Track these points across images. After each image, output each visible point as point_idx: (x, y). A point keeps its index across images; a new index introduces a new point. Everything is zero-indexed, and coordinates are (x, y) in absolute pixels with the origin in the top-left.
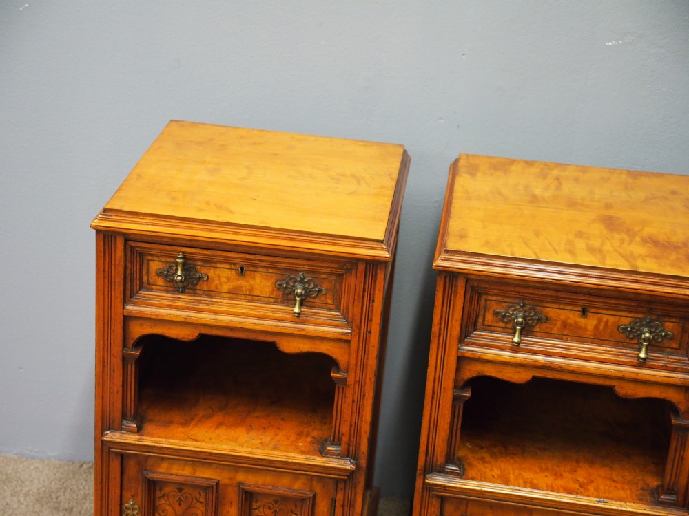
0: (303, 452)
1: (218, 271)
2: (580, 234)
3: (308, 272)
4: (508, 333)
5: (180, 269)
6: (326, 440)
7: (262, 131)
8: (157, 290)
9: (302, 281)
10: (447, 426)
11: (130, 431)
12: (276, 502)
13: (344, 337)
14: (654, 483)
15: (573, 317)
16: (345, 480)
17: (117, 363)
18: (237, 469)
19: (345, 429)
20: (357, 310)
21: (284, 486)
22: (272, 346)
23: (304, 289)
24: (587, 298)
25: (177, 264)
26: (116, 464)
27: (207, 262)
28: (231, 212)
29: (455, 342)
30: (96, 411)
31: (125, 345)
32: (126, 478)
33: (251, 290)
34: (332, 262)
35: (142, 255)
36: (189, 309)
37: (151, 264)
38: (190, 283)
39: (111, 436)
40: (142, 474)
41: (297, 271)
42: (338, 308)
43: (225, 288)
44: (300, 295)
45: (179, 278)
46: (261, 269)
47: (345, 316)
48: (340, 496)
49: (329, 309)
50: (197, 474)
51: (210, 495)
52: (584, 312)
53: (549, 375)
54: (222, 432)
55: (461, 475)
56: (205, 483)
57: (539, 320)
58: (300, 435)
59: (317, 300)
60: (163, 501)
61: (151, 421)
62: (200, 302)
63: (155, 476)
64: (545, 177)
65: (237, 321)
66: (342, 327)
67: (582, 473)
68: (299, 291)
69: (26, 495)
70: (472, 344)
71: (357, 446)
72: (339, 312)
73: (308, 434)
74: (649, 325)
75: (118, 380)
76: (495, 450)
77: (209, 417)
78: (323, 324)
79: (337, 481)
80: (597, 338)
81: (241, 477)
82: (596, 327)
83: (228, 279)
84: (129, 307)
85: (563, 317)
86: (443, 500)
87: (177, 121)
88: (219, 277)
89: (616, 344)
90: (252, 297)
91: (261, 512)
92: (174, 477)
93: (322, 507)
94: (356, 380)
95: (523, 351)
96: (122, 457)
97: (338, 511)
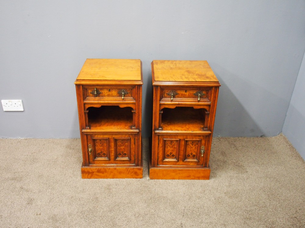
0: (127, 129)
1: (104, 91)
2: (183, 75)
3: (124, 89)
4: (170, 98)
5: (95, 91)
6: (132, 126)
7: (108, 59)
8: (91, 97)
9: (123, 91)
10: (158, 120)
11: (88, 129)
12: (122, 141)
13: (134, 103)
14: (202, 126)
15: (183, 92)
16: (137, 134)
17: (83, 114)
18: (113, 135)
19: (136, 123)
20: (136, 96)
21: (123, 137)
22: (118, 107)
23: (124, 93)
24: (186, 88)
25: (95, 90)
26: (85, 137)
27: (101, 89)
28: (106, 77)
29: (159, 101)
30: (80, 126)
31: (85, 110)
32: (88, 139)
33: (112, 94)
34: (130, 86)
35: (86, 89)
36: (98, 100)
37: (89, 91)
38: (98, 94)
39: (83, 131)
40: (92, 138)
41: (122, 89)
42: (132, 97)
43: (106, 94)
44: (124, 94)
45: (96, 93)
46: (114, 90)
47: (134, 98)
48: (136, 138)
49: (130, 97)
50: (104, 137)
51: (107, 141)
52: (186, 91)
53: (179, 106)
54: (108, 127)
55: (162, 130)
56: (106, 138)
57: (176, 94)
58: (126, 126)
59: (127, 95)
60: (97, 144)
61: (92, 126)
62: (101, 98)
63: (94, 138)
64: (172, 63)
65: (110, 102)
66: (133, 100)
67: (187, 126)
68: (123, 93)
69: (63, 147)
70: (162, 101)
71: (139, 126)
73: (127, 125)
74: (200, 93)
75: (84, 118)
76: (168, 124)
77: (105, 124)
78: (129, 100)
79: (135, 134)
80: (189, 97)
81: (114, 136)
82: (189, 94)
83: (107, 92)
84: (85, 101)
85: (181, 93)
86: (159, 136)
87: (88, 59)
89: (193, 97)
90: (112, 96)
91: (119, 143)
92: (99, 138)
93: (132, 141)
94: (137, 112)
95: (174, 101)
96: (87, 135)
97: (136, 141)
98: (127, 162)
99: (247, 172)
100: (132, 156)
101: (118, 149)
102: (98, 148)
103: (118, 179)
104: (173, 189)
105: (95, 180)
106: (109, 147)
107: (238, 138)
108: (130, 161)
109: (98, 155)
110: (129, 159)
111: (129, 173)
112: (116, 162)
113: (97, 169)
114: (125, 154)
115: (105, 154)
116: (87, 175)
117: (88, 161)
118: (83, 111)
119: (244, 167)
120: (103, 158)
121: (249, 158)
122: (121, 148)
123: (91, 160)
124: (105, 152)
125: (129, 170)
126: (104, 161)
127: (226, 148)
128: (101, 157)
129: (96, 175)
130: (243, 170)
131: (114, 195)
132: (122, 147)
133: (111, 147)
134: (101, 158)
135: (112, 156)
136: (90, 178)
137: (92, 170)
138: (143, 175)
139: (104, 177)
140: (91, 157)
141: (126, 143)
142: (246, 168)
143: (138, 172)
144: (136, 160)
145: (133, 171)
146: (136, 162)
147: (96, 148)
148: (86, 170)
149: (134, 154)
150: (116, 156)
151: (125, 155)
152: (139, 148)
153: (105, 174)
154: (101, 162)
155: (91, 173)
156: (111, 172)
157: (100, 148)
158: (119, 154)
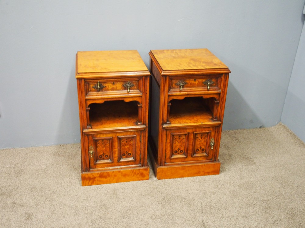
0: (132, 126)
1: (108, 84)
2: (189, 63)
3: (130, 81)
4: (178, 88)
6: (137, 122)
7: (101, 51)
8: (93, 92)
9: (129, 84)
10: (167, 113)
11: (89, 128)
12: (127, 139)
13: (141, 96)
14: (211, 117)
15: (192, 81)
16: (143, 130)
17: (85, 112)
18: (116, 133)
19: (143, 118)
20: (143, 88)
21: (128, 135)
22: (123, 101)
23: (130, 85)
24: (195, 77)
25: (98, 84)
26: (86, 138)
27: (105, 82)
28: (109, 69)
29: (167, 92)
30: (80, 125)
31: (86, 107)
32: (89, 140)
34: (136, 77)
35: (88, 83)
36: (101, 95)
37: (91, 85)
38: (102, 89)
39: (85, 131)
40: (93, 139)
41: (127, 81)
42: (138, 89)
43: (110, 88)
44: (129, 87)
45: (99, 88)
46: (118, 82)
47: (140, 91)
48: (142, 135)
49: (136, 89)
50: (107, 136)
51: (110, 141)
52: (195, 81)
53: (188, 96)
54: (111, 125)
55: (170, 124)
56: (109, 138)
57: (185, 84)
58: (130, 122)
59: (133, 88)
60: (99, 145)
61: (93, 125)
62: (104, 93)
63: (96, 139)
66: (140, 93)
67: (195, 118)
70: (171, 92)
71: (146, 122)
73: (132, 122)
74: (209, 81)
75: (85, 116)
76: (175, 117)
77: (106, 122)
78: (135, 93)
79: (141, 131)
80: (198, 86)
81: (118, 135)
82: (198, 83)
83: (110, 86)
84: (87, 97)
85: (190, 82)
86: (166, 130)
88: (108, 86)
89: (202, 86)
90: (117, 89)
91: (123, 142)
92: (101, 138)
93: (138, 138)
94: (144, 106)
95: (182, 92)
96: (88, 135)
97: (142, 138)
98: (132, 162)
99: (255, 163)
100: (137, 155)
101: (121, 149)
102: (100, 150)
103: (122, 183)
104: (184, 187)
105: (97, 186)
106: (112, 147)
107: (238, 130)
108: (134, 162)
109: (100, 158)
110: (134, 160)
111: (134, 175)
112: (120, 164)
113: (99, 174)
114: (130, 153)
115: (107, 155)
116: (88, 181)
117: (88, 166)
118: (84, 108)
119: (250, 158)
120: (106, 160)
121: (254, 149)
122: (125, 147)
123: (92, 164)
124: (107, 154)
125: (134, 171)
126: (107, 164)
128: (103, 159)
129: (98, 180)
130: (251, 162)
132: (127, 147)
133: (114, 147)
134: (103, 161)
135: (116, 157)
136: (91, 185)
137: (93, 176)
138: (150, 177)
139: (107, 182)
140: (92, 161)
141: (131, 142)
142: (253, 159)
143: (145, 172)
144: (142, 160)
145: (139, 172)
146: (142, 163)
147: (98, 149)
148: (87, 176)
149: (140, 153)
150: (120, 157)
151: (129, 155)
152: (145, 146)
153: (108, 179)
154: (103, 165)
155: (92, 179)
156: (115, 176)
157: (102, 149)
158: (123, 154)
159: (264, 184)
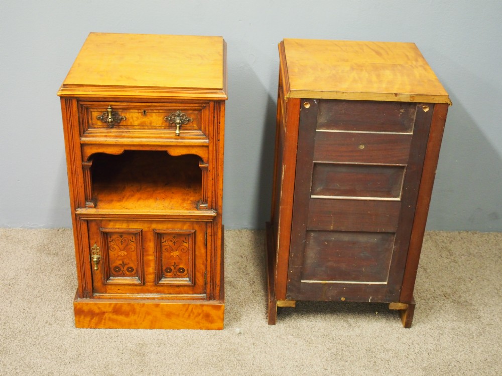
0: (187, 209)
1: (131, 114)
3: (182, 110)
5: (110, 114)
6: (198, 202)
7: (142, 35)
8: (98, 128)
9: (179, 116)
11: (91, 207)
12: (174, 237)
13: (205, 144)
16: (211, 222)
17: (80, 170)
18: (151, 222)
19: (209, 194)
20: (211, 128)
21: (178, 228)
22: (166, 152)
23: (181, 120)
25: (108, 112)
26: (84, 226)
27: (125, 109)
28: (135, 80)
30: (71, 198)
31: (83, 161)
32: (90, 233)
33: (151, 123)
34: (195, 103)
35: (87, 109)
36: (116, 137)
37: (93, 113)
38: (116, 123)
39: (80, 211)
40: (100, 230)
41: (176, 110)
42: (200, 129)
43: (136, 123)
44: (179, 123)
45: (110, 120)
46: (155, 111)
47: (204, 133)
48: (209, 230)
49: (195, 130)
50: (130, 227)
51: (138, 238)
54: (141, 203)
56: (135, 231)
58: (184, 200)
59: (188, 126)
60: (112, 243)
61: (101, 201)
62: (123, 132)
63: (107, 230)
65: (145, 141)
66: (203, 139)
68: (178, 121)
69: (31, 248)
71: (217, 203)
72: (201, 131)
73: (188, 200)
75: (81, 180)
77: (132, 196)
78: (192, 139)
79: (207, 222)
81: (154, 226)
83: (137, 118)
84: (84, 139)
87: (94, 33)
88: (132, 118)
90: (151, 127)
91: (167, 243)
92: (117, 230)
93: (200, 238)
94: (213, 168)
96: (88, 222)
97: (209, 238)
98: (186, 288)
99: (480, 317)
100: (198, 275)
101: (163, 256)
102: (116, 255)
103: (163, 331)
104: (296, 357)
105: (108, 331)
106: (143, 250)
107: (459, 233)
108: (193, 287)
109: (116, 271)
110: (190, 283)
111: (189, 316)
112: (159, 289)
113: (113, 306)
114: (183, 269)
115: (131, 268)
116: (88, 319)
117: (90, 286)
118: (79, 162)
119: (471, 304)
120: (129, 278)
121: (486, 283)
122: (172, 254)
123: (98, 284)
124: (132, 265)
125: (190, 308)
126: (130, 287)
127: (428, 257)
128: (124, 275)
129: (110, 319)
130: (471, 312)
131: (154, 370)
132: (175, 253)
133: (147, 251)
134: (122, 278)
135: (150, 274)
136: (95, 328)
137: (99, 308)
138: (226, 322)
139: (129, 326)
140: (98, 276)
141: (185, 244)
142: (476, 308)
143: (213, 313)
144: (208, 285)
145: (200, 311)
146: (208, 291)
147: (111, 253)
148: (86, 308)
149: (204, 270)
150: (160, 275)
151: (180, 272)
152: (216, 255)
153: (132, 318)
154: (122, 288)
155: (98, 314)
156: (148, 313)
157: (120, 253)
158: (167, 269)
159: (487, 371)
